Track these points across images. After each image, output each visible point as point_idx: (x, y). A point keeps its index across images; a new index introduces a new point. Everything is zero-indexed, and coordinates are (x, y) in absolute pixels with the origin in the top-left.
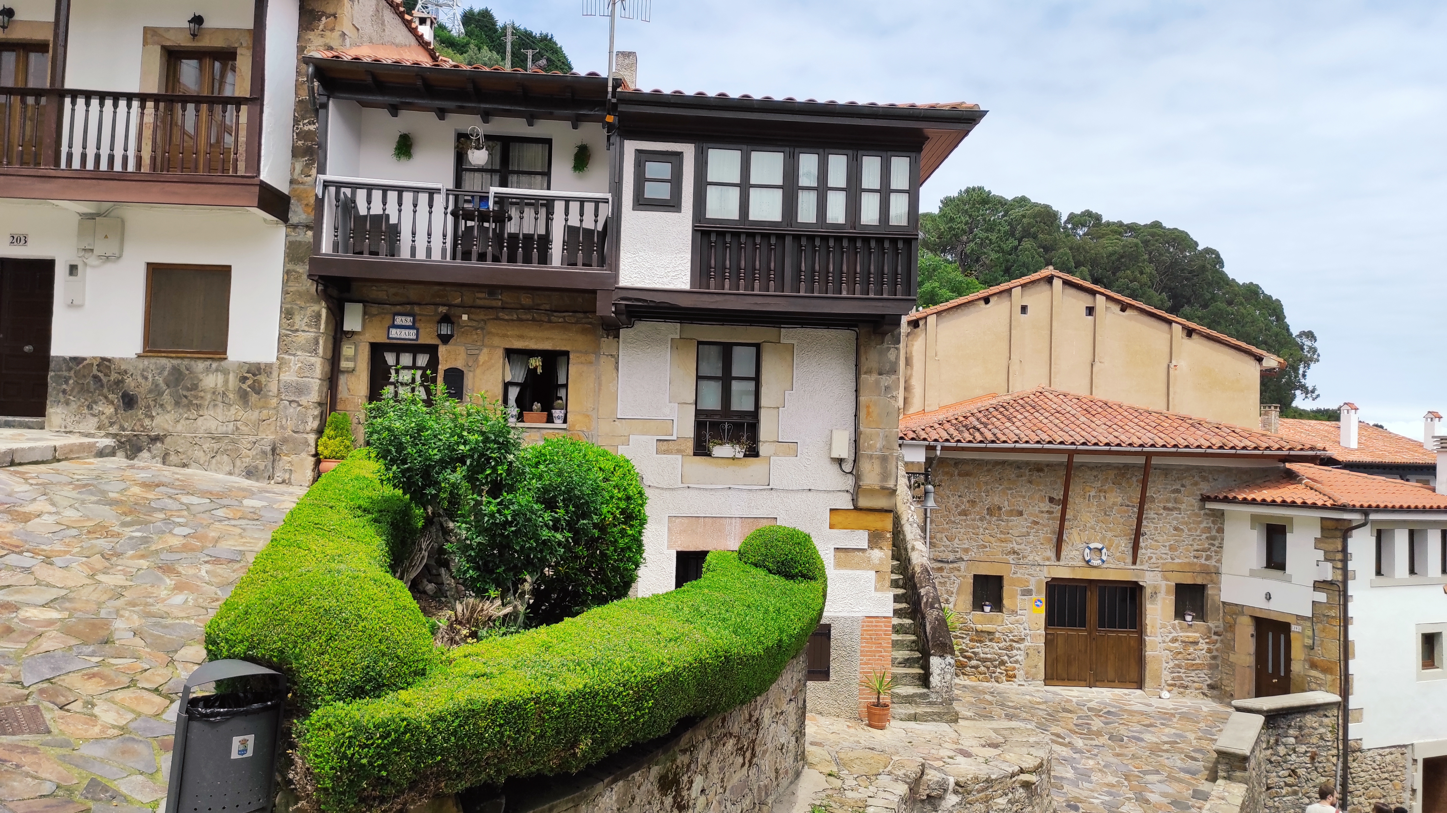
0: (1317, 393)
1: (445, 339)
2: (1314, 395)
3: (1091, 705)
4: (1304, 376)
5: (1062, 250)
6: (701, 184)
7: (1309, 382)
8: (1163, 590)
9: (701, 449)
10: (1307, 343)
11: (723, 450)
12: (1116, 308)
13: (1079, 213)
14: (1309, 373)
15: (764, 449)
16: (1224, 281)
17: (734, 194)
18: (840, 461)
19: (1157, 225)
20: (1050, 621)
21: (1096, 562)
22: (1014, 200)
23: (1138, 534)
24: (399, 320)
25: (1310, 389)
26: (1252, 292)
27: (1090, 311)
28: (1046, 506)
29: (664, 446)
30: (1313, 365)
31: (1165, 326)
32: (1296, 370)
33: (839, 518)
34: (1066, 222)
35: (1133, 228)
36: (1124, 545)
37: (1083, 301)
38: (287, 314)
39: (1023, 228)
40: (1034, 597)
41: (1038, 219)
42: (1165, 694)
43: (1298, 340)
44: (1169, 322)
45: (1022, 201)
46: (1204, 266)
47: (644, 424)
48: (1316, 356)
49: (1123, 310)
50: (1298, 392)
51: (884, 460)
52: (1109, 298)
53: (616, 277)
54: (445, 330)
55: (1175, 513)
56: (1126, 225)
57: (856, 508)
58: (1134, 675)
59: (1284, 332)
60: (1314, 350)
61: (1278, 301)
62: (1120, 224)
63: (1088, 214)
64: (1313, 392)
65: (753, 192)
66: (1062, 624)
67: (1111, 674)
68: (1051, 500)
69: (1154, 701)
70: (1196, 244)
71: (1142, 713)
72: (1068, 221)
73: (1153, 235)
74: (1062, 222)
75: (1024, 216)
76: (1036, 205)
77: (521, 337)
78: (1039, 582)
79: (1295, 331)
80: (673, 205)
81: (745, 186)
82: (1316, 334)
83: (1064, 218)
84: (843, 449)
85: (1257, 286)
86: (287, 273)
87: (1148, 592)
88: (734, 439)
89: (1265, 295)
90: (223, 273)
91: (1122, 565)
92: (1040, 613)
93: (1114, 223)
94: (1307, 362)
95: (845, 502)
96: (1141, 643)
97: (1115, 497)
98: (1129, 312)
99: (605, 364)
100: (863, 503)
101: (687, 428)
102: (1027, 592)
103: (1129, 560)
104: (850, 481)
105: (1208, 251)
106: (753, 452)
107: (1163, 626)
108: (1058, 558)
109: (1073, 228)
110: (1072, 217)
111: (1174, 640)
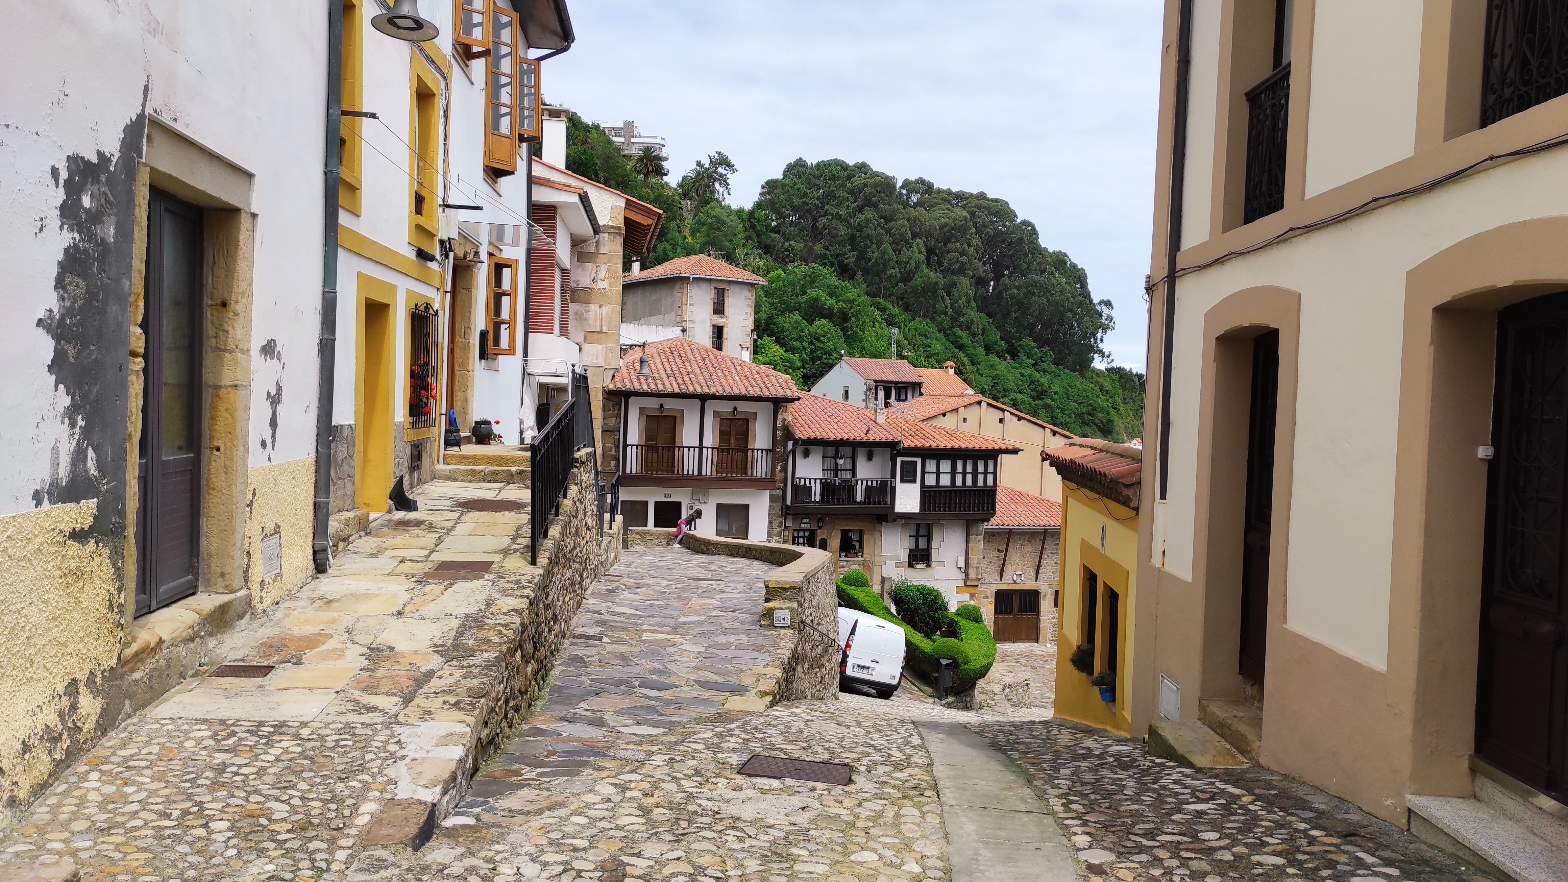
0: (1111, 358)
1: (820, 528)
2: (1109, 360)
3: (1017, 652)
4: (1102, 340)
5: (900, 222)
6: (923, 473)
7: (1105, 347)
8: (1049, 593)
9: (911, 565)
10: (1106, 311)
11: (921, 566)
12: (1015, 419)
13: (913, 180)
14: (1105, 338)
15: (933, 565)
16: (1038, 251)
17: (934, 476)
18: (960, 568)
19: (982, 196)
20: (996, 611)
21: (1018, 581)
22: (856, 166)
23: (1039, 566)
24: (804, 521)
25: (1107, 354)
26: (1060, 260)
27: (1001, 421)
28: (996, 553)
29: (898, 565)
30: (1109, 332)
31: (1041, 430)
32: (1094, 335)
33: (959, 589)
34: (901, 188)
35: (961, 196)
36: (1032, 572)
37: (999, 415)
38: (770, 523)
39: (865, 197)
40: (989, 600)
41: (879, 189)
42: (1049, 645)
43: (1098, 307)
44: (1044, 427)
45: (863, 167)
46: (1022, 238)
47: (891, 557)
48: (1112, 324)
49: (1019, 420)
50: (1096, 356)
51: (977, 567)
52: (1012, 413)
53: (894, 509)
54: (821, 524)
55: (1056, 555)
56: (954, 194)
57: (966, 585)
58: (1034, 636)
59: (1087, 301)
60: (1109, 318)
61: (1082, 269)
62: (949, 192)
63: (921, 181)
64: (1108, 357)
65: (941, 475)
66: (1001, 612)
67: (1024, 637)
68: (999, 550)
69: (1044, 649)
70: (1016, 216)
71: (1041, 655)
72: (902, 187)
73: (979, 207)
74: (898, 187)
75: (865, 185)
76: (876, 174)
77: (847, 525)
78: (991, 592)
79: (1096, 300)
80: (914, 481)
81: (938, 473)
82: (1113, 303)
83: (899, 184)
84: (962, 564)
85: (1065, 255)
86: (770, 506)
87: (1042, 594)
88: (922, 561)
89: (1072, 263)
90: (747, 507)
91: (1030, 582)
92: (992, 607)
93: (944, 191)
94: (1105, 328)
95: (962, 583)
96: (1038, 620)
97: (1029, 548)
98: (1022, 421)
99: (877, 534)
100: (968, 583)
101: (905, 557)
102: (986, 597)
103: (1034, 579)
104: (964, 575)
105: (1025, 223)
106: (929, 566)
107: (1049, 611)
108: (1001, 580)
109: (908, 194)
110: (907, 184)
111: (1053, 618)
